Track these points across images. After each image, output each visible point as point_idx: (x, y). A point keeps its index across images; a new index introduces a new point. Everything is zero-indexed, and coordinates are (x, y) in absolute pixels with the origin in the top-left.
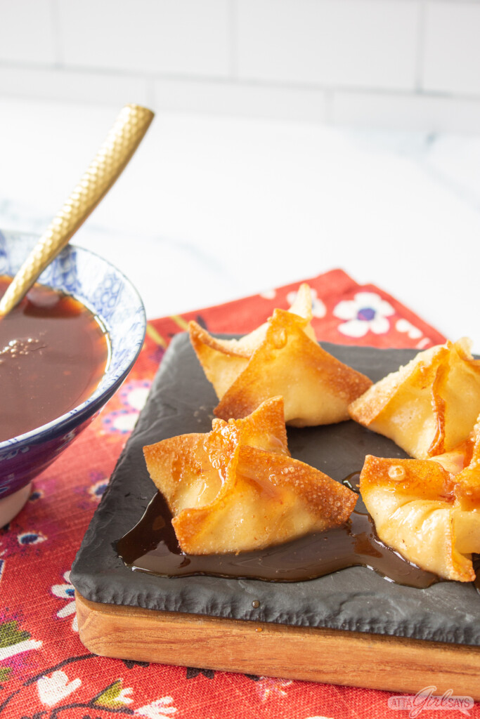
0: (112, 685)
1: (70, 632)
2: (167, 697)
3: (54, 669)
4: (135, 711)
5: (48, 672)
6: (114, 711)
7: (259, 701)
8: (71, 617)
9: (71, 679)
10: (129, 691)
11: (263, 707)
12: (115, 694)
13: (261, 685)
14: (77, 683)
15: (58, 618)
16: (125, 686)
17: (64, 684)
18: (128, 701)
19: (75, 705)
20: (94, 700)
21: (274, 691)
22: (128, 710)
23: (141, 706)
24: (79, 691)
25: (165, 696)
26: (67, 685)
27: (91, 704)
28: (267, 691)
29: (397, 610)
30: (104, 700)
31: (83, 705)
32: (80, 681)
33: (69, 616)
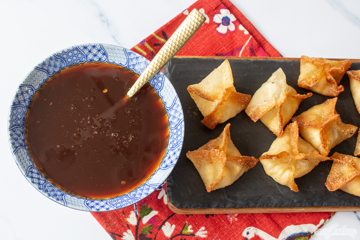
0: (185, 225)
1: (164, 205)
2: (203, 227)
3: (165, 222)
4: (195, 235)
5: (163, 224)
6: (189, 235)
7: (229, 223)
8: (163, 198)
9: (172, 225)
10: (190, 227)
11: (231, 225)
12: (187, 229)
13: (229, 216)
14: (174, 226)
15: (159, 200)
16: (189, 225)
17: (170, 227)
18: (192, 231)
19: (176, 235)
20: (181, 232)
21: (233, 219)
22: (193, 235)
23: (196, 232)
24: (176, 229)
25: (202, 227)
26: (171, 227)
27: (181, 234)
28: (231, 218)
29: (274, 200)
30: (184, 232)
31: (178, 235)
32: (174, 225)
33: (162, 198)
